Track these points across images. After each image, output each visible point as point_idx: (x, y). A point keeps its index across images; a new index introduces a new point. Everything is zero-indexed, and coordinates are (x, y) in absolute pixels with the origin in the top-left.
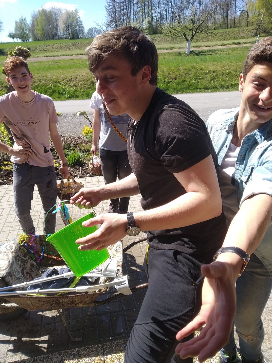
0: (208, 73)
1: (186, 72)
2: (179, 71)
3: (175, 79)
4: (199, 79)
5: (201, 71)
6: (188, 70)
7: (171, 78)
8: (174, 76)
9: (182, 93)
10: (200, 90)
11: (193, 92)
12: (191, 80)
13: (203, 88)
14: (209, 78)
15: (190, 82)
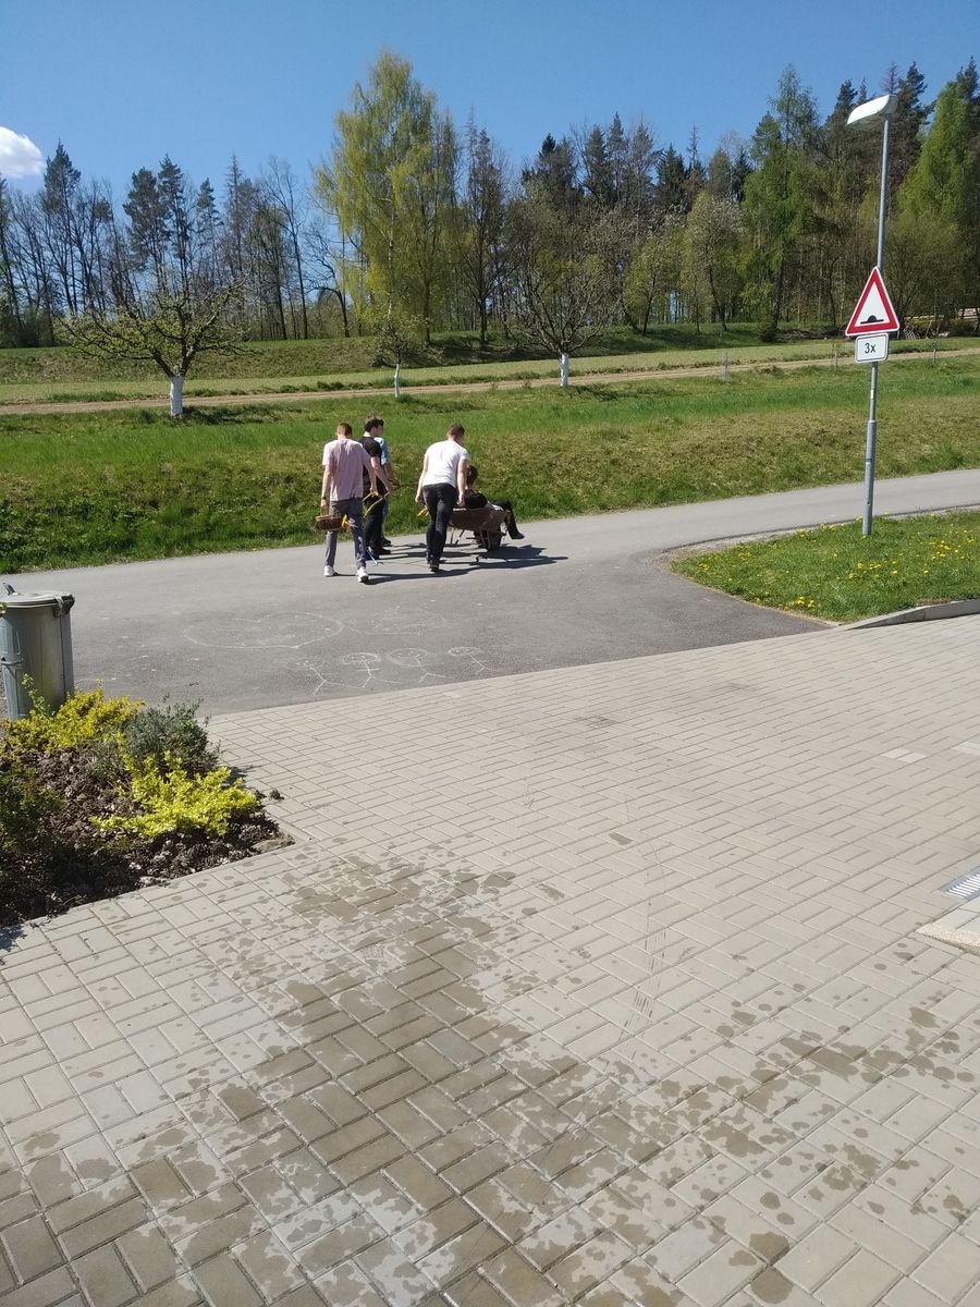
0: (271, 482)
1: (190, 479)
2: (165, 478)
3: (154, 504)
4: (243, 503)
5: (244, 475)
6: (197, 472)
7: (138, 502)
8: (148, 496)
9: (189, 552)
10: (253, 541)
11: (228, 549)
12: (212, 508)
13: (262, 534)
14: (276, 499)
15: (210, 514)
